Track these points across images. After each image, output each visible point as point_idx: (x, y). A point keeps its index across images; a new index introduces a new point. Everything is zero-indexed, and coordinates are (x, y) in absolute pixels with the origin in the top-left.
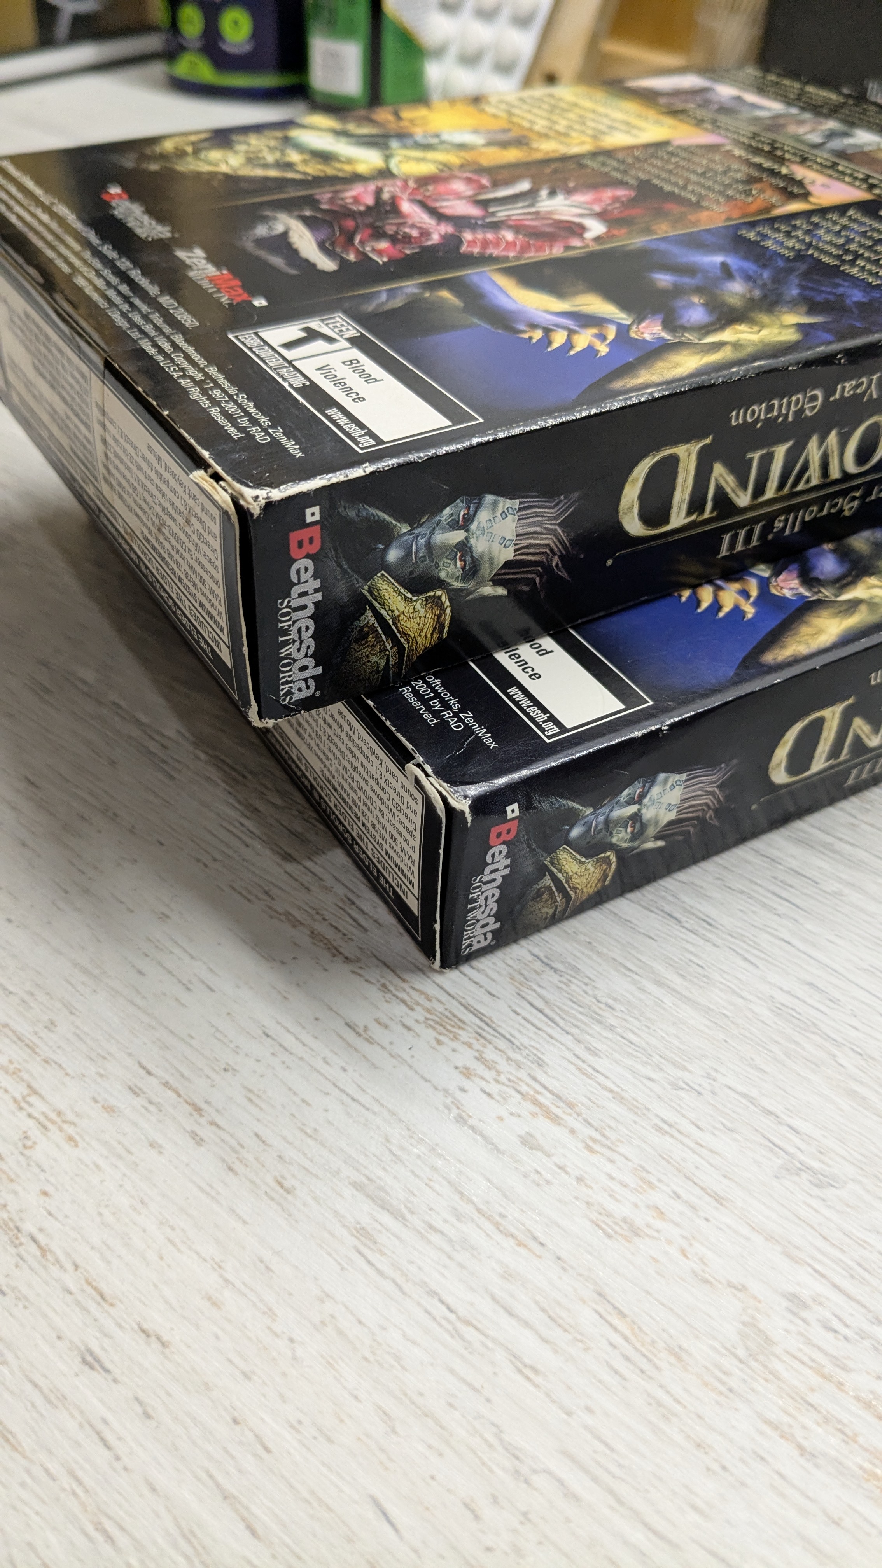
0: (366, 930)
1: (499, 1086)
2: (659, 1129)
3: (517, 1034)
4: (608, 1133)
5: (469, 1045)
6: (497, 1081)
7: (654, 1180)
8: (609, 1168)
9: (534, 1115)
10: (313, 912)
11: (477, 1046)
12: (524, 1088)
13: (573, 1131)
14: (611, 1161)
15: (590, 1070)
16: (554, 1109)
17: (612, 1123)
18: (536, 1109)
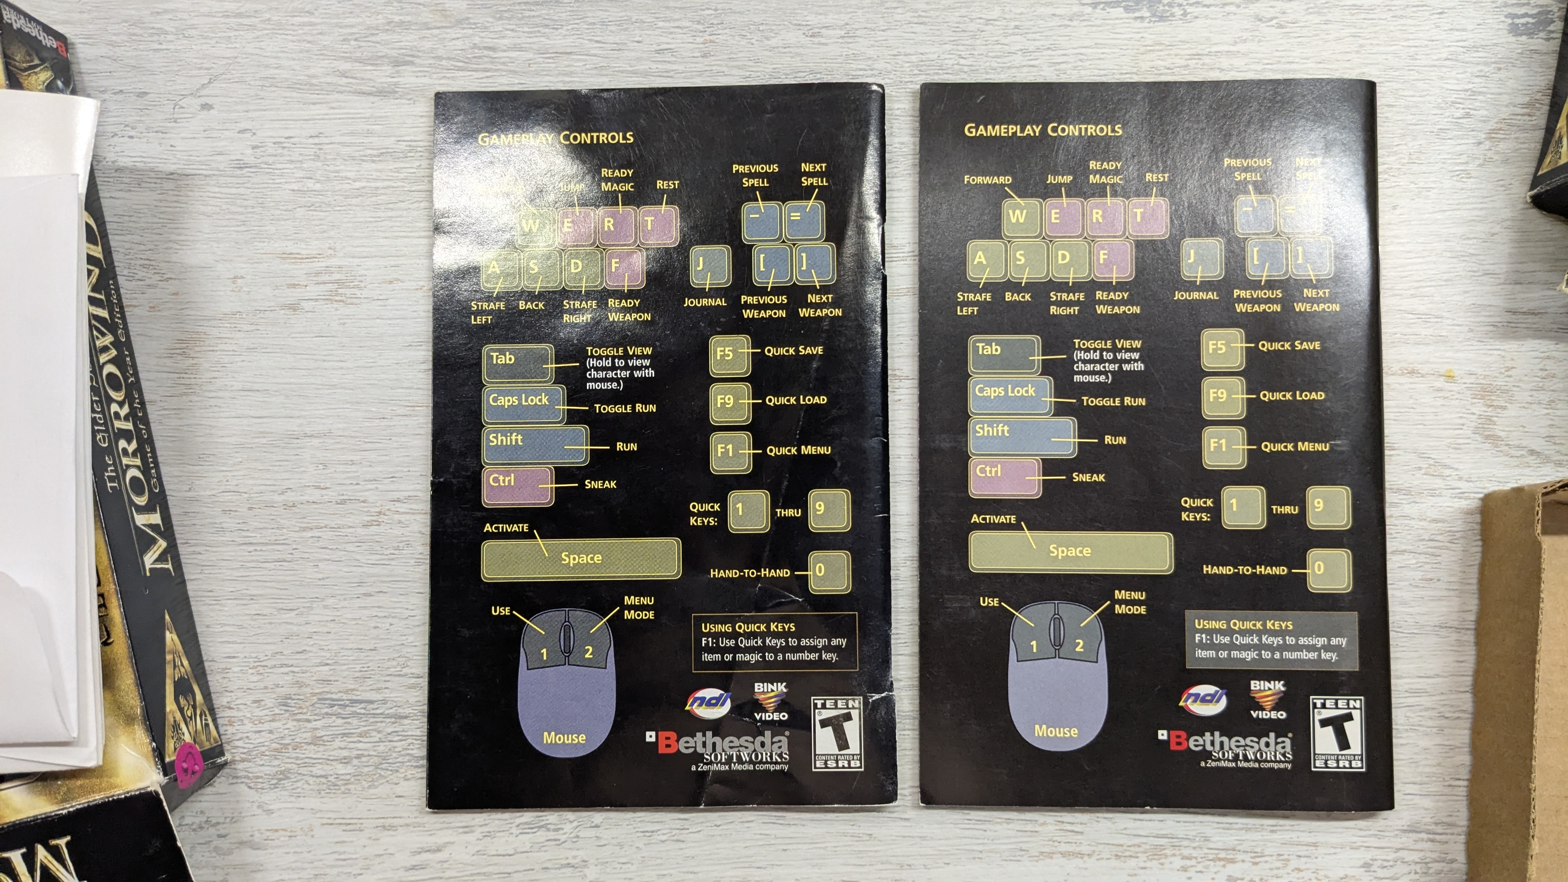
0: (1082, 833)
1: (1202, 864)
2: (1272, 831)
3: (1188, 833)
4: (1256, 850)
5: (1174, 855)
6: (1199, 863)
7: (1286, 857)
8: (1267, 866)
9: (1224, 866)
10: (1051, 843)
11: (1177, 853)
12: (1211, 857)
13: (1243, 861)
14: (1266, 862)
15: (1228, 825)
16: (1229, 857)
17: (1254, 844)
18: (1222, 863)
